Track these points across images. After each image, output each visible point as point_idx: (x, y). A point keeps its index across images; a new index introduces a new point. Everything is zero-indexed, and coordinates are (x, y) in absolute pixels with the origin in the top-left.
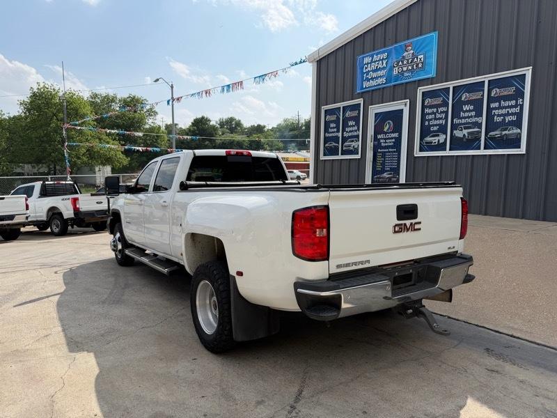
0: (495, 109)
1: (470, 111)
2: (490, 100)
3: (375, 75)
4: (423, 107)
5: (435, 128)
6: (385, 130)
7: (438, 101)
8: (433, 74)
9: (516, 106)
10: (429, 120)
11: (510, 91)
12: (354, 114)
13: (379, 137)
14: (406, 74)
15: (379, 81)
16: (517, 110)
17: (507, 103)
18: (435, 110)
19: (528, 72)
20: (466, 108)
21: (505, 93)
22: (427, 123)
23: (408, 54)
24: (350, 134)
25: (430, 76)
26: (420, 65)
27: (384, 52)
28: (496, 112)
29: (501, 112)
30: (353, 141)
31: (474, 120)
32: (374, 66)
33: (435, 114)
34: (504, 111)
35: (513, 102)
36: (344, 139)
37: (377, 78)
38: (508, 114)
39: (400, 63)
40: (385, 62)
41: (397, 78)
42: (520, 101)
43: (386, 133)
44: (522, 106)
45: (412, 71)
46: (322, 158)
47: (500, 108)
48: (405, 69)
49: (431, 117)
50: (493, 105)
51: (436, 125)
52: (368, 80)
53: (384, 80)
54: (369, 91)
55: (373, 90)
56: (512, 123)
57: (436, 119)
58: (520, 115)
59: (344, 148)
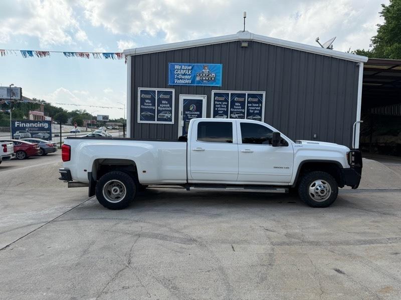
0: (250, 106)
1: (238, 106)
2: (248, 102)
3: (183, 77)
4: (215, 101)
5: (221, 112)
6: (191, 109)
7: (223, 99)
8: (220, 85)
9: (259, 107)
10: (218, 108)
11: (256, 100)
12: (168, 97)
13: (186, 113)
14: (204, 81)
15: (187, 81)
16: (259, 108)
17: (255, 105)
18: (221, 103)
19: (264, 93)
20: (236, 104)
21: (254, 100)
22: (216, 109)
23: (206, 71)
24: (164, 109)
25: (218, 85)
26: (213, 79)
27: (189, 66)
28: (251, 108)
29: (252, 108)
30: (166, 113)
31: (241, 110)
32: (183, 72)
33: (221, 105)
34: (254, 108)
35: (257, 105)
36: (159, 112)
37: (184, 79)
38: (255, 110)
39: (201, 75)
40: (190, 72)
41: (199, 82)
42: (260, 105)
43: (191, 111)
44: (261, 107)
45: (208, 80)
46: (139, 121)
47: (252, 106)
48: (204, 79)
49: (218, 106)
50: (249, 105)
51: (222, 111)
52: (179, 79)
53: (190, 81)
54: (179, 85)
55: (181, 86)
56: (257, 114)
57: (221, 107)
58: (261, 111)
59: (159, 117)
